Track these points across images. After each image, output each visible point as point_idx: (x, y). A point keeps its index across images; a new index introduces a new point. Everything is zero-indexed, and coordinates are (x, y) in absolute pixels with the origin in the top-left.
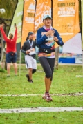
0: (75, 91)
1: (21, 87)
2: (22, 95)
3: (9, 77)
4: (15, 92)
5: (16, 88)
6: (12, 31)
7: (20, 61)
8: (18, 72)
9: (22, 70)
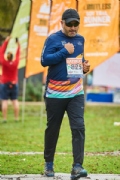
0: (112, 148)
1: (25, 140)
2: (27, 153)
3: (5, 122)
4: (14, 148)
5: (16, 142)
6: (12, 48)
7: (24, 98)
8: (20, 115)
9: (26, 111)
